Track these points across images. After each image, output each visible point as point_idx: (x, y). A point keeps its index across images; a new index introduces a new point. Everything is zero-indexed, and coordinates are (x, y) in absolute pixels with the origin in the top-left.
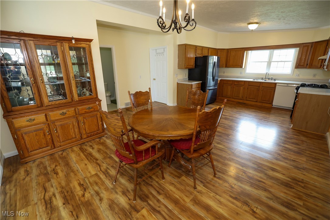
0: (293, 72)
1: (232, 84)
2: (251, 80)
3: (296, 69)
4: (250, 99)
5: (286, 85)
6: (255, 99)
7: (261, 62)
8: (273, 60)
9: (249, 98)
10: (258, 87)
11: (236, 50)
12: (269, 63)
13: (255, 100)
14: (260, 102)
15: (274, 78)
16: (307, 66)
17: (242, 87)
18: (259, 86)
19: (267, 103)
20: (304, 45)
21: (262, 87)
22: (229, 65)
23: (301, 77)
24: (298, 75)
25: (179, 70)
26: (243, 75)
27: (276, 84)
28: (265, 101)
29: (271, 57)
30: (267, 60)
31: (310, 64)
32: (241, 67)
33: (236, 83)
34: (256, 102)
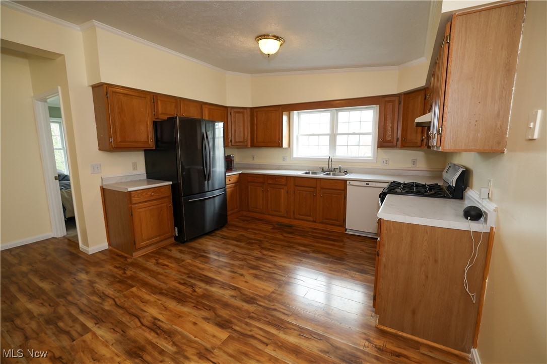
0: (376, 156)
1: (263, 183)
2: (300, 173)
3: (380, 150)
4: (301, 217)
5: (364, 184)
6: (310, 216)
7: (319, 135)
8: (339, 131)
9: (300, 215)
10: (312, 189)
11: (266, 109)
12: (333, 137)
13: (311, 219)
14: (320, 223)
15: (344, 167)
16: (398, 143)
17: (282, 191)
18: (316, 188)
19: (335, 225)
20: (387, 99)
21: (322, 188)
22: (257, 142)
23: (392, 166)
24: (385, 162)
25: (101, 153)
26: (287, 162)
27: (345, 181)
28: (331, 219)
29: (334, 124)
30: (328, 131)
31: (402, 139)
32: (280, 145)
33: (270, 182)
34: (314, 221)
